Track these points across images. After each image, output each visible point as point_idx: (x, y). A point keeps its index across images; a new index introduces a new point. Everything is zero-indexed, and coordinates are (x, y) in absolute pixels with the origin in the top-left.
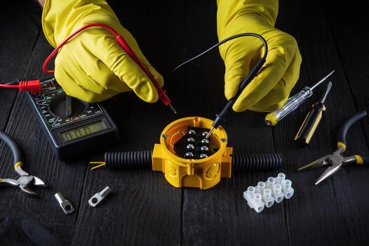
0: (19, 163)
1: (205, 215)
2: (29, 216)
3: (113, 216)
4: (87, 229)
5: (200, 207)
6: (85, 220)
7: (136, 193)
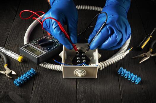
0: (6, 65)
1: (86, 90)
2: (12, 91)
3: (47, 91)
4: (36, 96)
5: (84, 86)
6: (35, 92)
7: (57, 81)
